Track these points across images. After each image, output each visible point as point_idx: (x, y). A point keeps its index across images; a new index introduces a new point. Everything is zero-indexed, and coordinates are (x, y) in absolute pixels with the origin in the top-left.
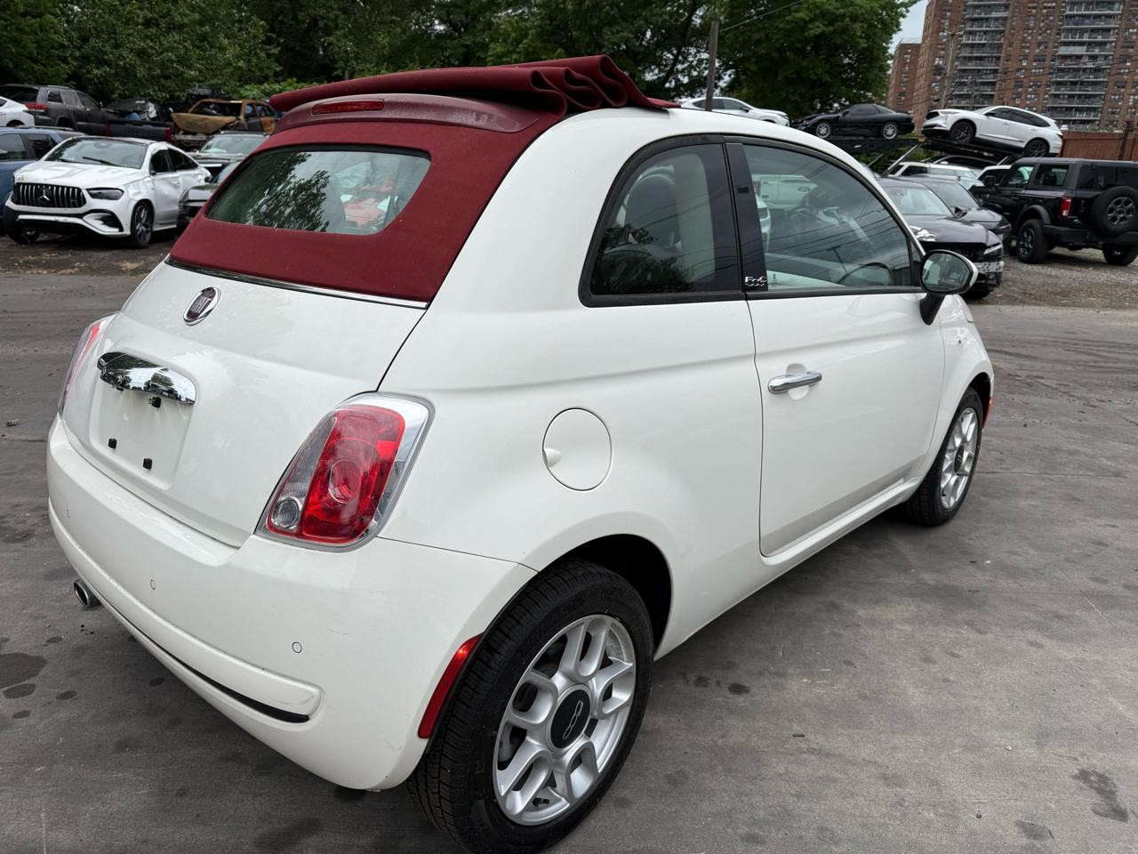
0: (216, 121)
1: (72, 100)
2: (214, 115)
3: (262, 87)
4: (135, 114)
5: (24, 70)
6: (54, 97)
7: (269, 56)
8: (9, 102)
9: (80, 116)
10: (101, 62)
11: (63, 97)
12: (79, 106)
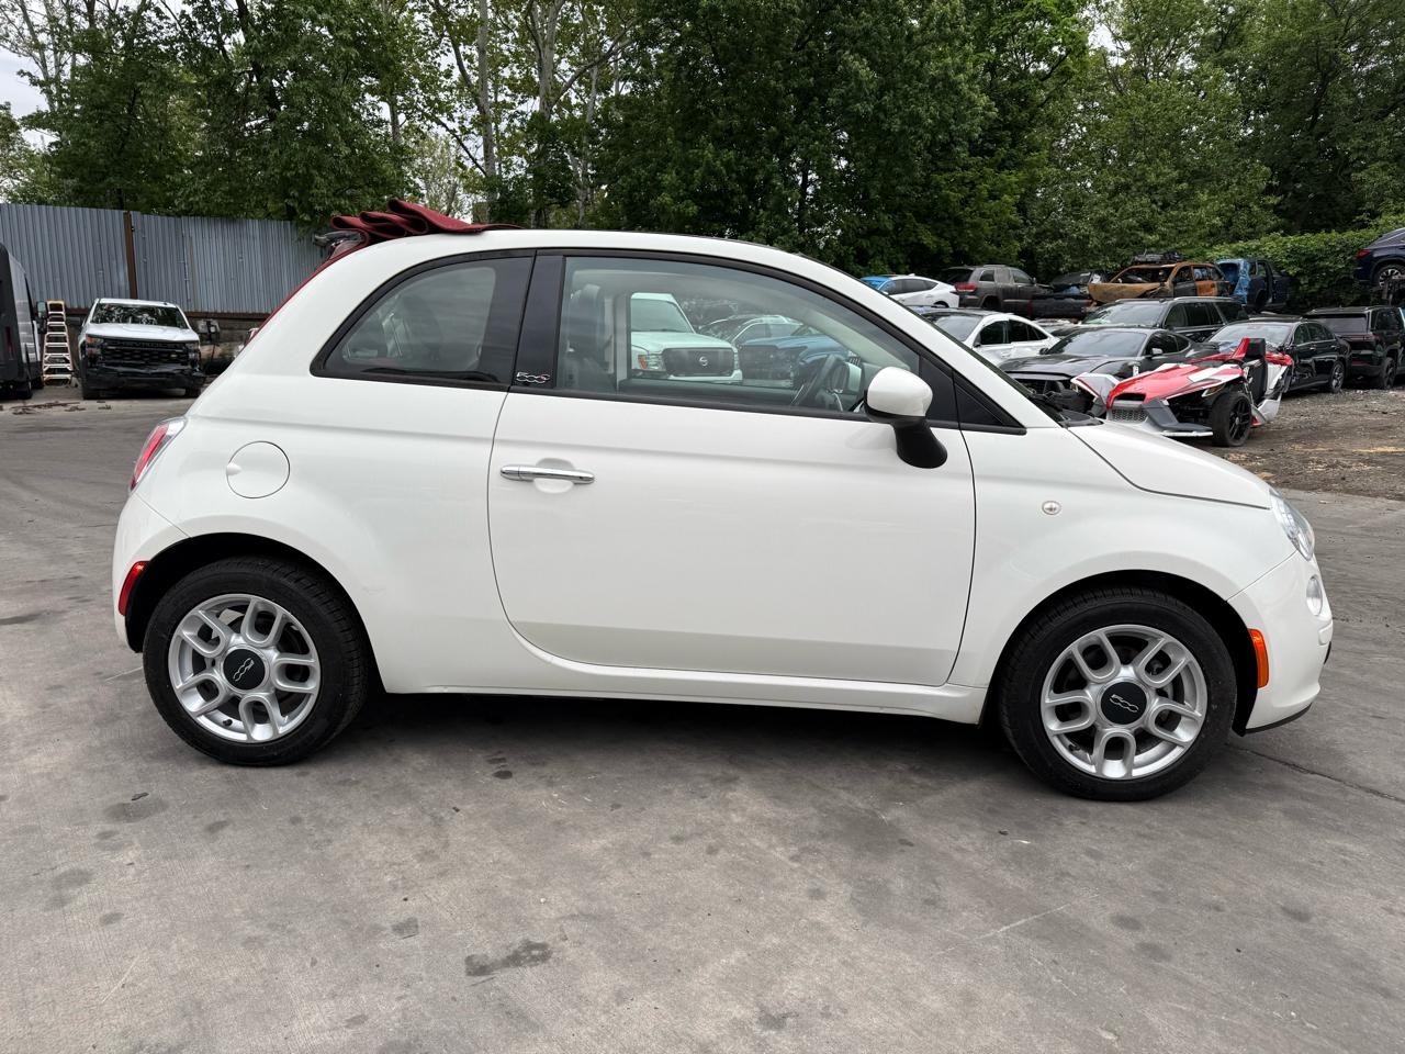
0: (1134, 289)
1: (1006, 277)
2: (1139, 282)
3: (1234, 246)
4: (1075, 288)
5: (979, 252)
6: (987, 277)
7: (1265, 207)
8: (940, 284)
9: (1008, 293)
10: (1056, 236)
11: (996, 276)
12: (1011, 284)
